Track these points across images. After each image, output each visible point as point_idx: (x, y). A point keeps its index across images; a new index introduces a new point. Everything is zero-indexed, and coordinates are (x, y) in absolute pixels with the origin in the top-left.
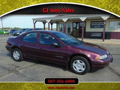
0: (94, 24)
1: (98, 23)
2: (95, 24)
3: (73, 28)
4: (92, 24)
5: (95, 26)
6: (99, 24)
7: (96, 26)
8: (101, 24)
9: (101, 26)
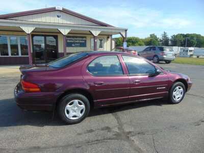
0: (70, 40)
1: (77, 39)
2: (72, 40)
3: (33, 45)
4: (68, 41)
5: (72, 43)
6: (78, 41)
7: (74, 43)
8: (81, 41)
9: (81, 43)
